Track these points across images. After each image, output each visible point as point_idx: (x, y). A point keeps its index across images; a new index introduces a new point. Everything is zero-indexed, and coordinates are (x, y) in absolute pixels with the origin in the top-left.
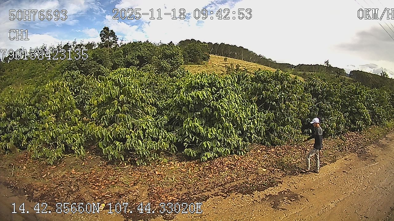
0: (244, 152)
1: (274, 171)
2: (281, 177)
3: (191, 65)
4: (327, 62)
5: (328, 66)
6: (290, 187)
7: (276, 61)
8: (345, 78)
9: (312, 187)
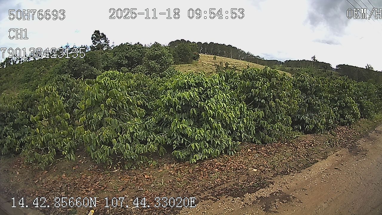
0: (234, 152)
1: (266, 171)
2: (272, 177)
3: (181, 65)
4: (313, 57)
5: (315, 61)
6: (282, 187)
7: (264, 58)
8: (331, 72)
9: (304, 187)
